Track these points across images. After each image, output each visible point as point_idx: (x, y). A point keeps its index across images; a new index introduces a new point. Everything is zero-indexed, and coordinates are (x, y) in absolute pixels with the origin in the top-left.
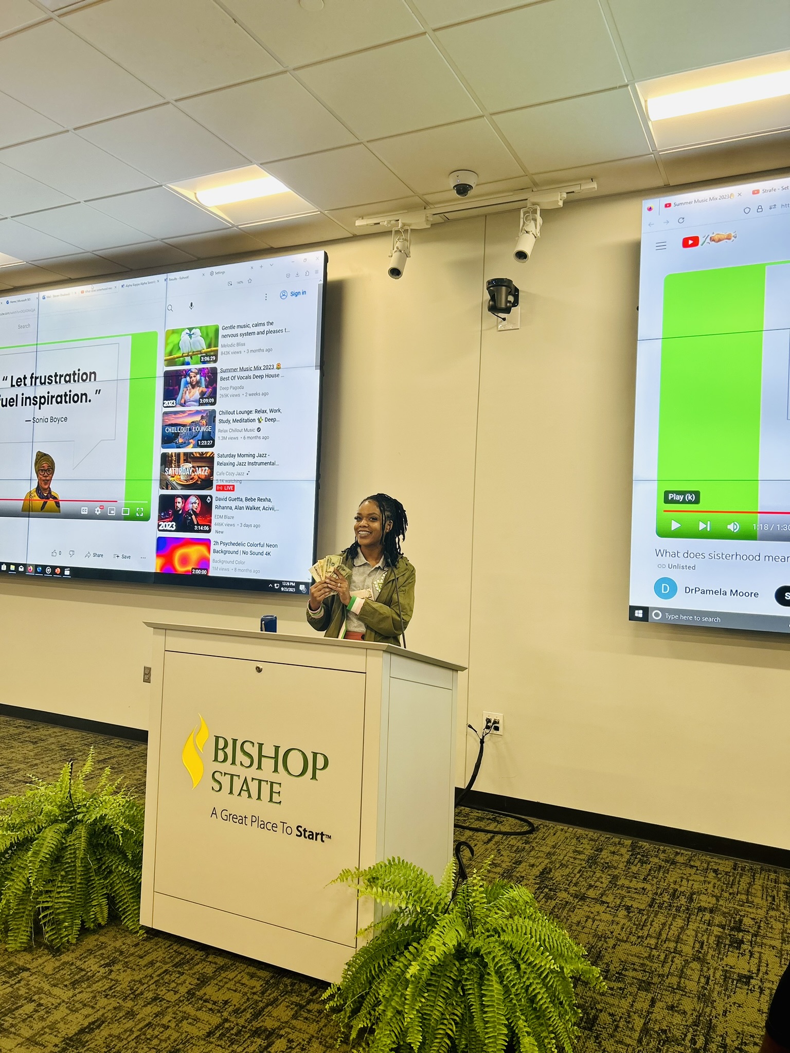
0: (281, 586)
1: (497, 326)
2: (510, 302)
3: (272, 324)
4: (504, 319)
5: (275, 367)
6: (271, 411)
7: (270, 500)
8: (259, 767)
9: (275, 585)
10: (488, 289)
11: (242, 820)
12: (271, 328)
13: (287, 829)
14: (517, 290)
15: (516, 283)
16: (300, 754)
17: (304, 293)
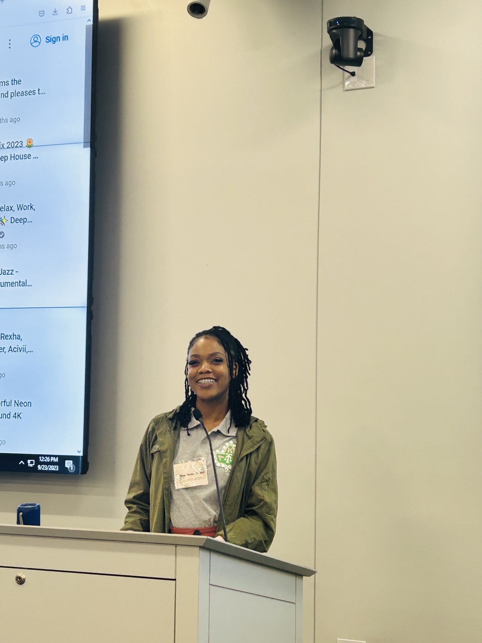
0: (38, 463)
1: (343, 83)
2: (360, 50)
3: (19, 82)
4: (353, 74)
5: (25, 144)
6: (20, 207)
7: (19, 338)
9: (29, 461)
10: (329, 31)
12: (18, 88)
14: (370, 33)
15: (368, 24)
17: (65, 38)
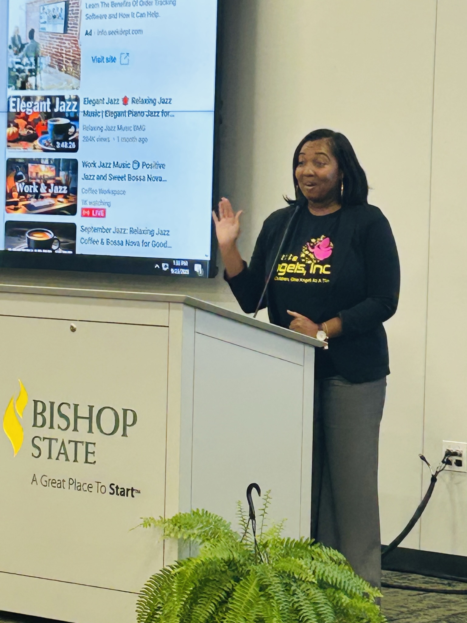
0: (172, 266)
8: (75, 429)
9: (163, 265)
11: (59, 484)
13: (101, 488)
16: (112, 413)
